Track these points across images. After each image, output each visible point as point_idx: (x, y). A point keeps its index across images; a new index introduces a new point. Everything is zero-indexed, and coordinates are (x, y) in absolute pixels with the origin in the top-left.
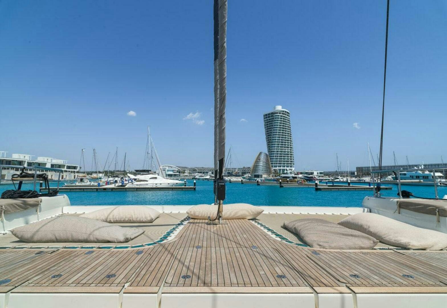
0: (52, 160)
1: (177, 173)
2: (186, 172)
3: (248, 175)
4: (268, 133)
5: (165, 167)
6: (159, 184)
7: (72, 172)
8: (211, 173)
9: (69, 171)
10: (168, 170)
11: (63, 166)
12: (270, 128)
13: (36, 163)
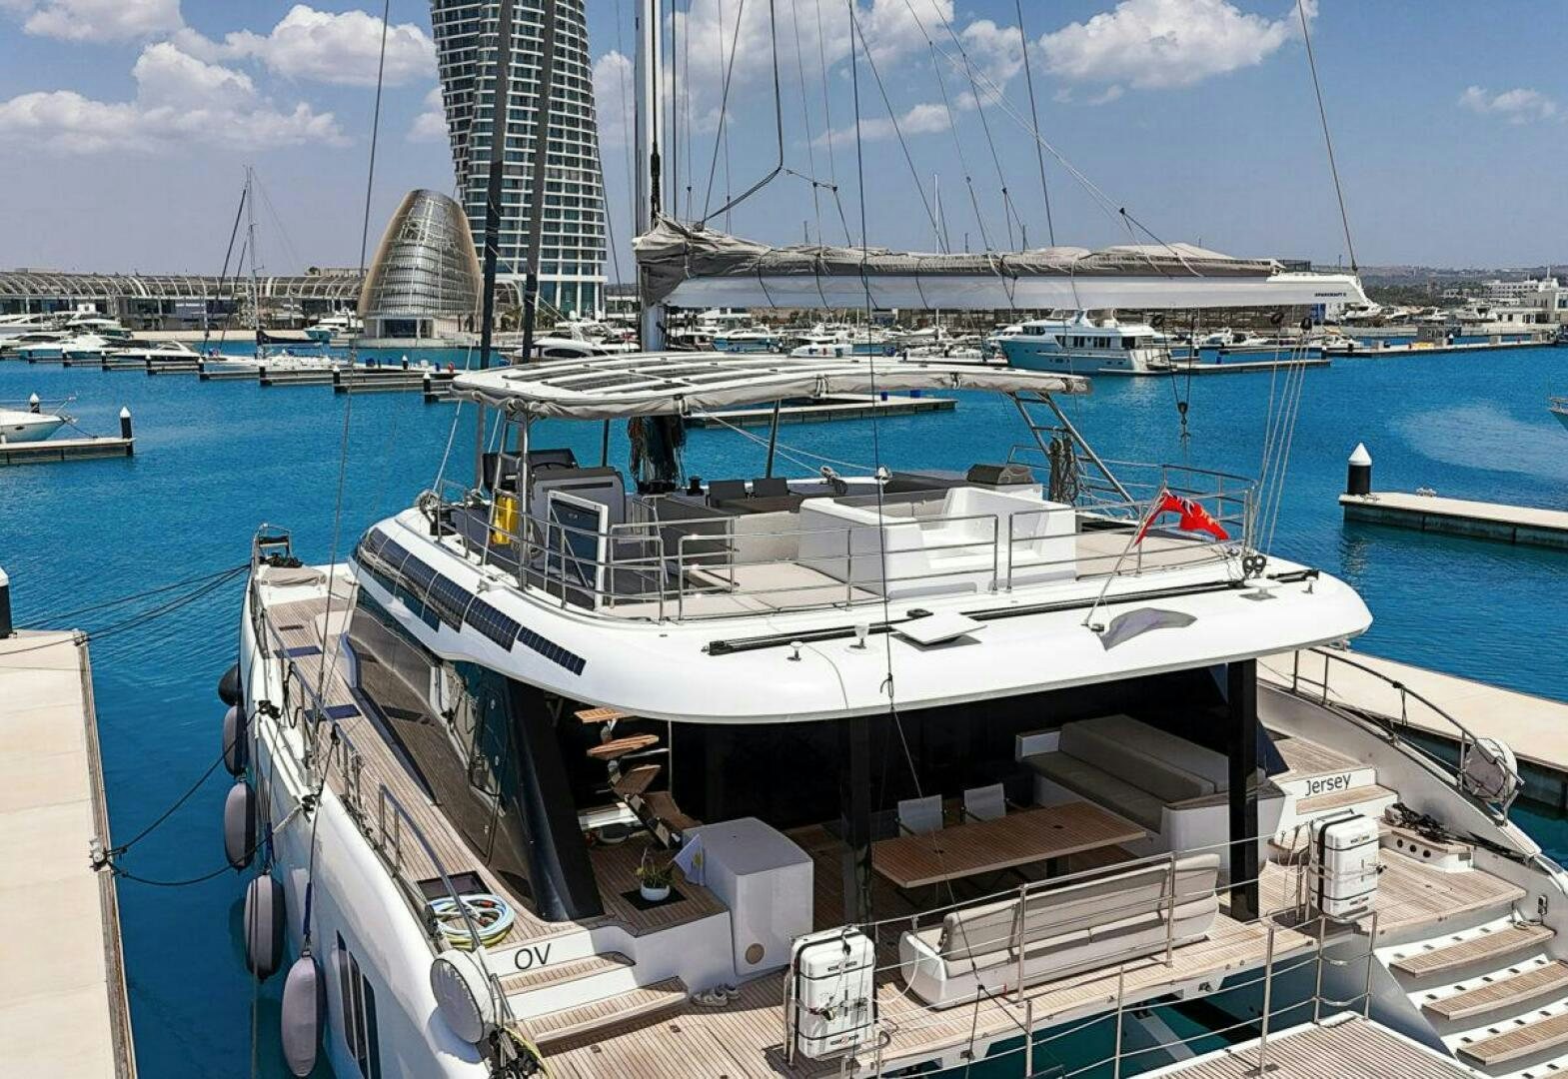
3: (344, 320)
4: (456, 71)
8: (92, 308)
12: (467, 42)
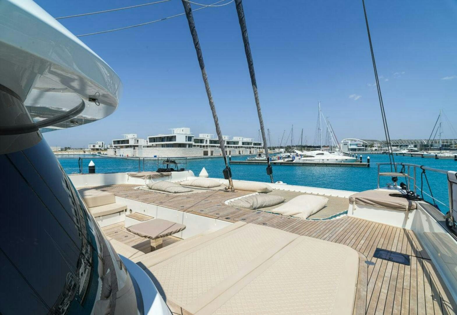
0: (243, 138)
1: (362, 147)
2: (375, 145)
5: (347, 141)
6: (326, 160)
7: (257, 148)
9: (256, 147)
10: (351, 145)
11: (251, 143)
13: (232, 141)
